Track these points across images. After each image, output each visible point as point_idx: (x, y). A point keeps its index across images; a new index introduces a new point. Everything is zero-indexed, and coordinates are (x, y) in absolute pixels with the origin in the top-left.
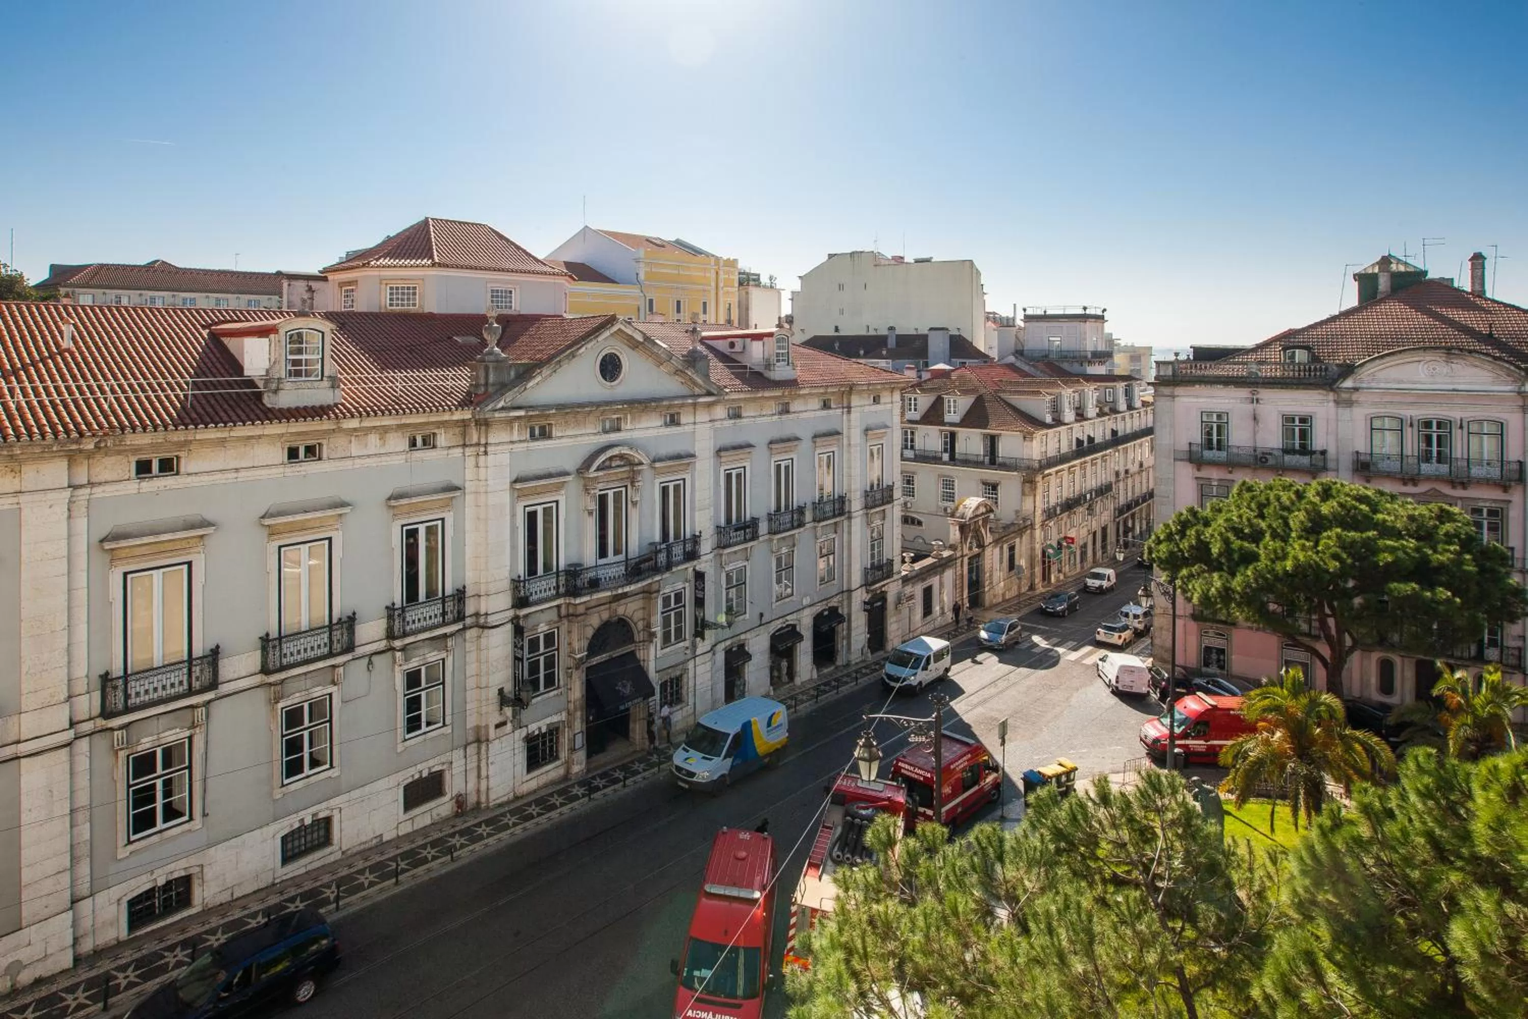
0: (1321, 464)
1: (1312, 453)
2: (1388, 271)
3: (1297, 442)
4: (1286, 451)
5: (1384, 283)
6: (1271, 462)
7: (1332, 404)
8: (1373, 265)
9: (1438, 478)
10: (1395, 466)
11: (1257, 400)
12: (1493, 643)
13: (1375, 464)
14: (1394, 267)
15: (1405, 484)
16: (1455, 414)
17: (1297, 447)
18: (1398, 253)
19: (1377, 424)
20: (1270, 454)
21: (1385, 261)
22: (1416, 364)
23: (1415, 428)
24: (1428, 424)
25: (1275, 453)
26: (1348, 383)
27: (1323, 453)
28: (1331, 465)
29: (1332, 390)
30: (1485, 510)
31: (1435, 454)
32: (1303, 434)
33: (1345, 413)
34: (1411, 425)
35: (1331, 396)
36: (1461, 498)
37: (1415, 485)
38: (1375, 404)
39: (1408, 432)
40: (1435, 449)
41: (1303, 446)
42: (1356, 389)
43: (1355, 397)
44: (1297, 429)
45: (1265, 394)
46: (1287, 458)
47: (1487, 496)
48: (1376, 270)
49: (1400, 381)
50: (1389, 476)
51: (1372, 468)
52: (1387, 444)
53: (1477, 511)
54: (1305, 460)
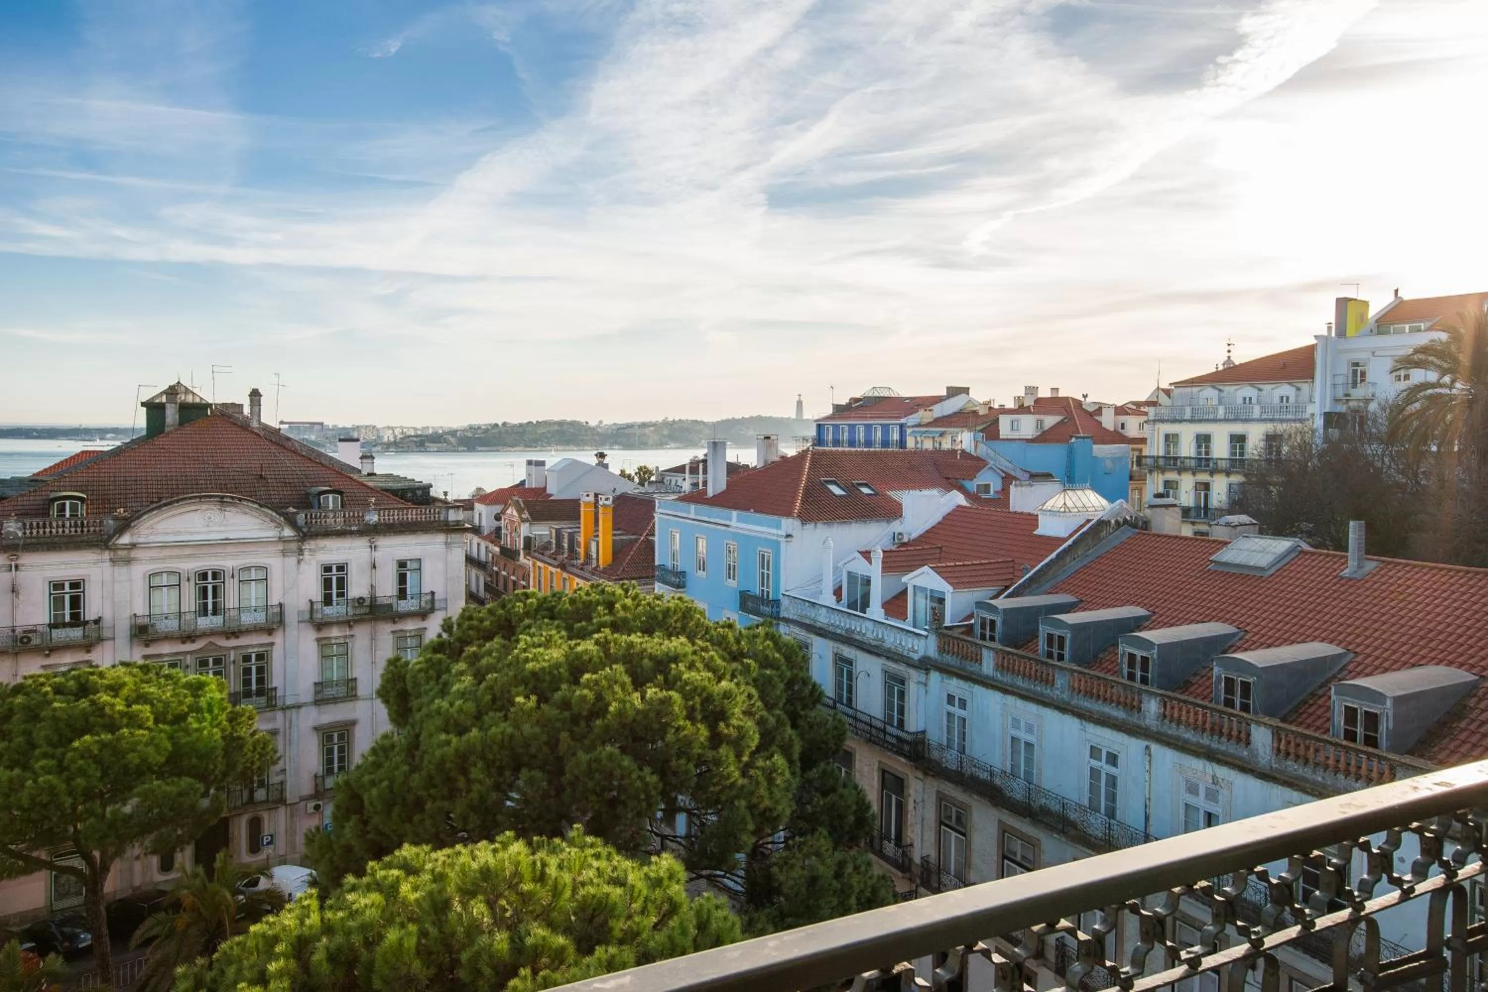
0: (94, 635)
1: (86, 623)
2: (175, 403)
3: (67, 611)
4: (52, 626)
5: (171, 415)
6: (36, 641)
7: (108, 564)
8: (161, 394)
9: (213, 633)
10: (172, 625)
11: (17, 567)
12: (261, 784)
13: (153, 625)
14: (182, 397)
15: (183, 642)
16: (227, 563)
17: (67, 619)
18: (186, 383)
19: (156, 581)
20: (35, 631)
21: (172, 391)
22: (192, 514)
23: (192, 582)
24: (204, 576)
25: (40, 628)
26: (125, 539)
27: (97, 621)
28: (106, 633)
29: (107, 548)
30: (254, 656)
31: (210, 607)
32: (76, 602)
33: (121, 572)
34: (188, 580)
35: (107, 555)
36: (234, 648)
37: (193, 641)
38: (153, 560)
39: (185, 585)
40: (210, 601)
41: (75, 616)
42: (133, 546)
43: (134, 554)
44: (67, 597)
45: (27, 559)
46: (55, 633)
47: (254, 641)
48: (164, 399)
49: (178, 533)
50: (168, 637)
51: (150, 630)
52: (166, 602)
53: (247, 658)
54: (76, 633)
